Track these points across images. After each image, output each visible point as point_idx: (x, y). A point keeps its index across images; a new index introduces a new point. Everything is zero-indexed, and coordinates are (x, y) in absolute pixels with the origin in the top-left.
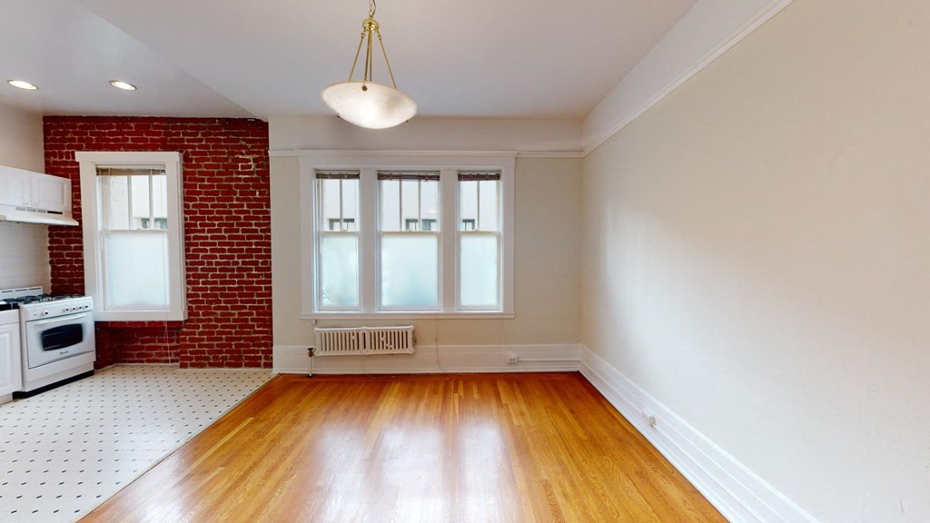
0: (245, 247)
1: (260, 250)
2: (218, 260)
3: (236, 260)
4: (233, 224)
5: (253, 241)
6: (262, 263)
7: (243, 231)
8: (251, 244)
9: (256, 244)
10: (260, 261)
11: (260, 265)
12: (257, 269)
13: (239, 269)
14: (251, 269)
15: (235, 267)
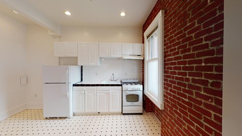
0: (195, 65)
1: (210, 69)
2: (177, 76)
3: (187, 77)
4: (186, 45)
5: (203, 58)
6: (212, 84)
7: (194, 49)
8: (200, 61)
9: (206, 61)
10: (210, 81)
11: (210, 87)
12: (206, 90)
13: (190, 86)
14: (199, 88)
15: (187, 83)
